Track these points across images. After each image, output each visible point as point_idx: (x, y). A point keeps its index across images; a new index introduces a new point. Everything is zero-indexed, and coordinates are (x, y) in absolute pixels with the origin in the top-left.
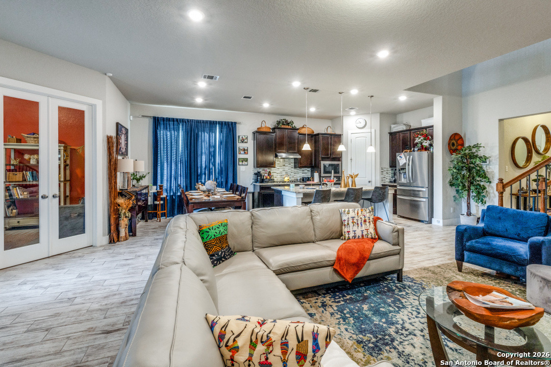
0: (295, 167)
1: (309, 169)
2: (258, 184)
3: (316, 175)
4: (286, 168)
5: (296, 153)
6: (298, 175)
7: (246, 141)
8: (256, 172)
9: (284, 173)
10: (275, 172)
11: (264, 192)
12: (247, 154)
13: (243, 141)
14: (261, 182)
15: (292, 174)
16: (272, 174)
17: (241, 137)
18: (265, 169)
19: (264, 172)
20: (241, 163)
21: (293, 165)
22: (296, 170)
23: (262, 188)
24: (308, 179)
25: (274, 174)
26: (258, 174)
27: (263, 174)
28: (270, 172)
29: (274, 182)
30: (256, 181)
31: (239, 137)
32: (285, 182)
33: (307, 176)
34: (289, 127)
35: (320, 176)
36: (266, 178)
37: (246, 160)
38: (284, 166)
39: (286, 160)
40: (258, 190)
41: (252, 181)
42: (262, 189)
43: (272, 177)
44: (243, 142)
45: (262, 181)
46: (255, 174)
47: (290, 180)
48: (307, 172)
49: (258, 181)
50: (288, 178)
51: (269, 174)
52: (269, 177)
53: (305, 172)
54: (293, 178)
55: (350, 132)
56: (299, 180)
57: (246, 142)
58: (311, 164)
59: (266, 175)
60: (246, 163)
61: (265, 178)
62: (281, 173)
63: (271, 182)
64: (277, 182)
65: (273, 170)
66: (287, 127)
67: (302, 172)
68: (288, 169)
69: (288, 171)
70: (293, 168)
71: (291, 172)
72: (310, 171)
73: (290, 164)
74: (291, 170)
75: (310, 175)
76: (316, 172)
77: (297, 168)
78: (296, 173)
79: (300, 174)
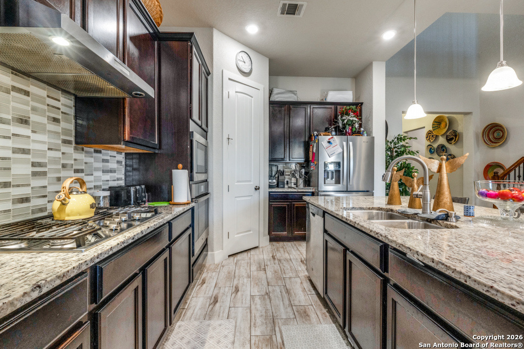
4: (38, 142)
6: (90, 181)
15: (64, 174)
21: (71, 127)
38: (24, 121)
39: (35, 89)
53: (110, 166)
67: (100, 165)
68: (46, 147)
69: (44, 156)
70: (69, 142)
71: (64, 166)
72: (124, 163)
73: (56, 120)
74: (59, 154)
75: (123, 177)
76: (180, 166)
77: (85, 149)
78: (83, 167)
79: (96, 174)
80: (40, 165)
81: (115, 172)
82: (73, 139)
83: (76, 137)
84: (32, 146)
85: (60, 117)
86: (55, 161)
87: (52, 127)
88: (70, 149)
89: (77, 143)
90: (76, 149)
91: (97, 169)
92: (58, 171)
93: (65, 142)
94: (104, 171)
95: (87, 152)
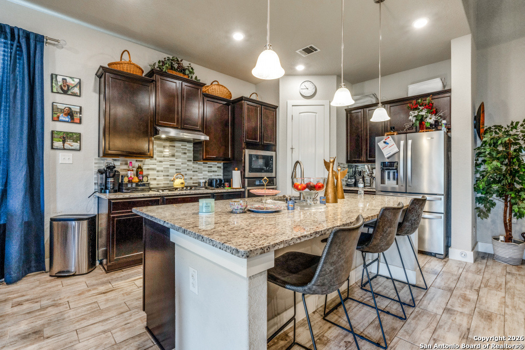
0: (195, 159)
1: (221, 165)
2: (106, 196)
3: (236, 175)
4: (178, 162)
5: (199, 131)
6: (201, 176)
7: (76, 90)
8: (103, 166)
9: (172, 171)
10: (153, 169)
11: (118, 214)
12: (80, 123)
13: (65, 90)
14: (115, 191)
15: (188, 172)
16: (145, 173)
17: (60, 79)
18: (129, 160)
19: (125, 167)
20: (58, 144)
21: (192, 155)
22: (196, 166)
23: (114, 205)
24: (220, 184)
25: (151, 172)
26: (109, 172)
27: (122, 173)
28: (140, 167)
29: (150, 189)
30: (103, 189)
31: (53, 77)
32: (176, 189)
33: (217, 177)
34: (186, 77)
35: (243, 177)
36: (130, 182)
37: (78, 138)
38: (173, 156)
39: (177, 144)
40: (105, 210)
41: (93, 188)
42: (114, 209)
43: (145, 179)
44: (65, 92)
45: (119, 188)
46: (100, 172)
47: (186, 184)
48: (216, 169)
49: (106, 188)
50: (182, 181)
51: (139, 171)
52: (136, 180)
53: (213, 169)
54: (192, 181)
55: (291, 102)
56: (202, 185)
57: (74, 95)
58: (226, 153)
59: (130, 173)
60: (76, 145)
61: (126, 180)
62: (167, 169)
63: (143, 190)
64: (158, 189)
65: (147, 164)
66: (181, 75)
67: (207, 169)
68: (180, 163)
69: (180, 166)
70: (191, 161)
71: (188, 170)
72: (222, 168)
73: (185, 153)
74: (186, 165)
75: (222, 175)
76: (236, 169)
77: (198, 162)
78: (197, 170)
79: (204, 173)
80: (179, 169)
81: (216, 172)
82: (192, 159)
83: (193, 158)
84: (175, 164)
85: (186, 152)
86: (184, 168)
87: (184, 156)
88: (191, 163)
89: (194, 160)
90: (193, 163)
91: (204, 171)
92: (186, 171)
93: (188, 161)
94: (208, 172)
95: (199, 164)
